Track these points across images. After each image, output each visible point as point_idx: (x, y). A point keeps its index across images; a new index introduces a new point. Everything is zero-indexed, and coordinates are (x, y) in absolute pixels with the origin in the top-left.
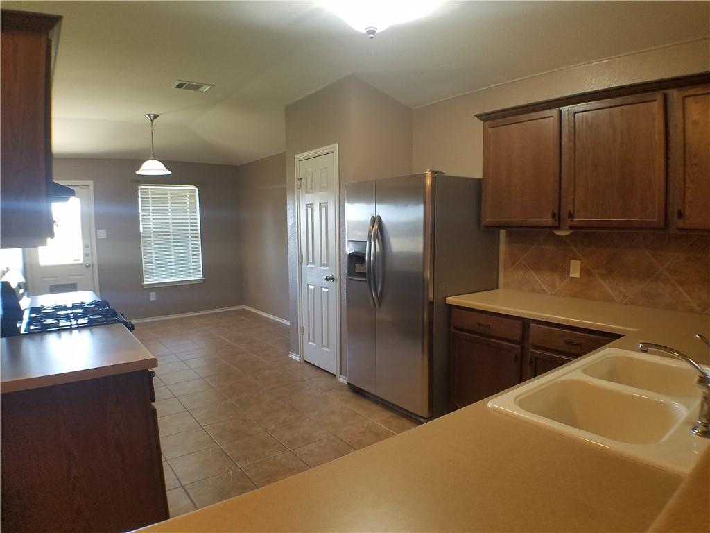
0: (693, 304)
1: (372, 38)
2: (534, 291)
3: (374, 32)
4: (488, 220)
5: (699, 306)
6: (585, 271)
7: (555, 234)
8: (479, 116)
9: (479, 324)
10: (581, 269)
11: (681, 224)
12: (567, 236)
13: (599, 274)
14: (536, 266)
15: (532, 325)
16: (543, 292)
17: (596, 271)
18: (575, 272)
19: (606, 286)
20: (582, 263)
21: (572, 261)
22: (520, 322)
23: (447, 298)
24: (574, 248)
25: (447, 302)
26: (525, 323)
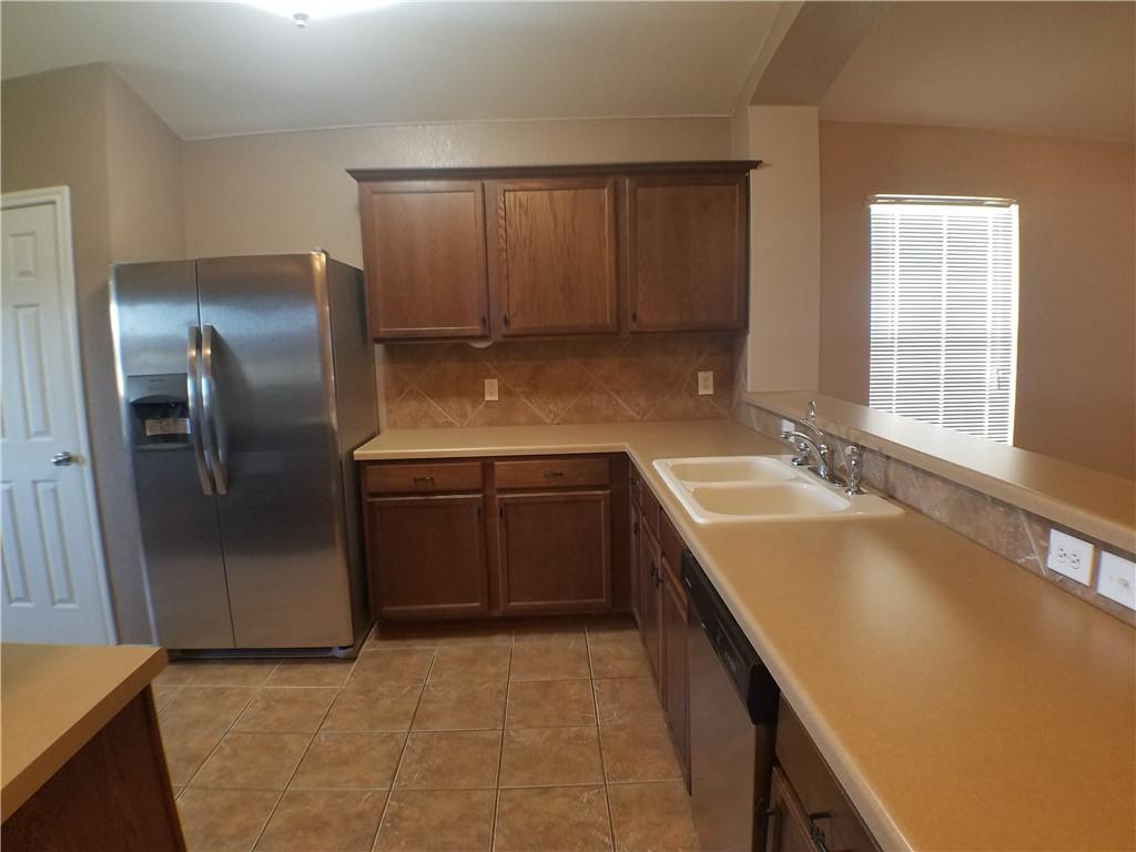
0: (631, 413)
1: (301, 26)
2: (436, 425)
3: (304, 17)
4: (382, 330)
5: (638, 414)
6: (504, 391)
7: (472, 347)
8: (353, 173)
9: (415, 480)
10: (499, 388)
11: (634, 327)
12: (487, 348)
13: (523, 393)
14: (437, 391)
15: (496, 463)
16: (451, 425)
17: (519, 390)
18: (492, 395)
19: (533, 406)
20: (499, 381)
21: (487, 381)
22: (478, 463)
23: (355, 452)
24: (488, 364)
25: (356, 459)
26: (487, 463)
